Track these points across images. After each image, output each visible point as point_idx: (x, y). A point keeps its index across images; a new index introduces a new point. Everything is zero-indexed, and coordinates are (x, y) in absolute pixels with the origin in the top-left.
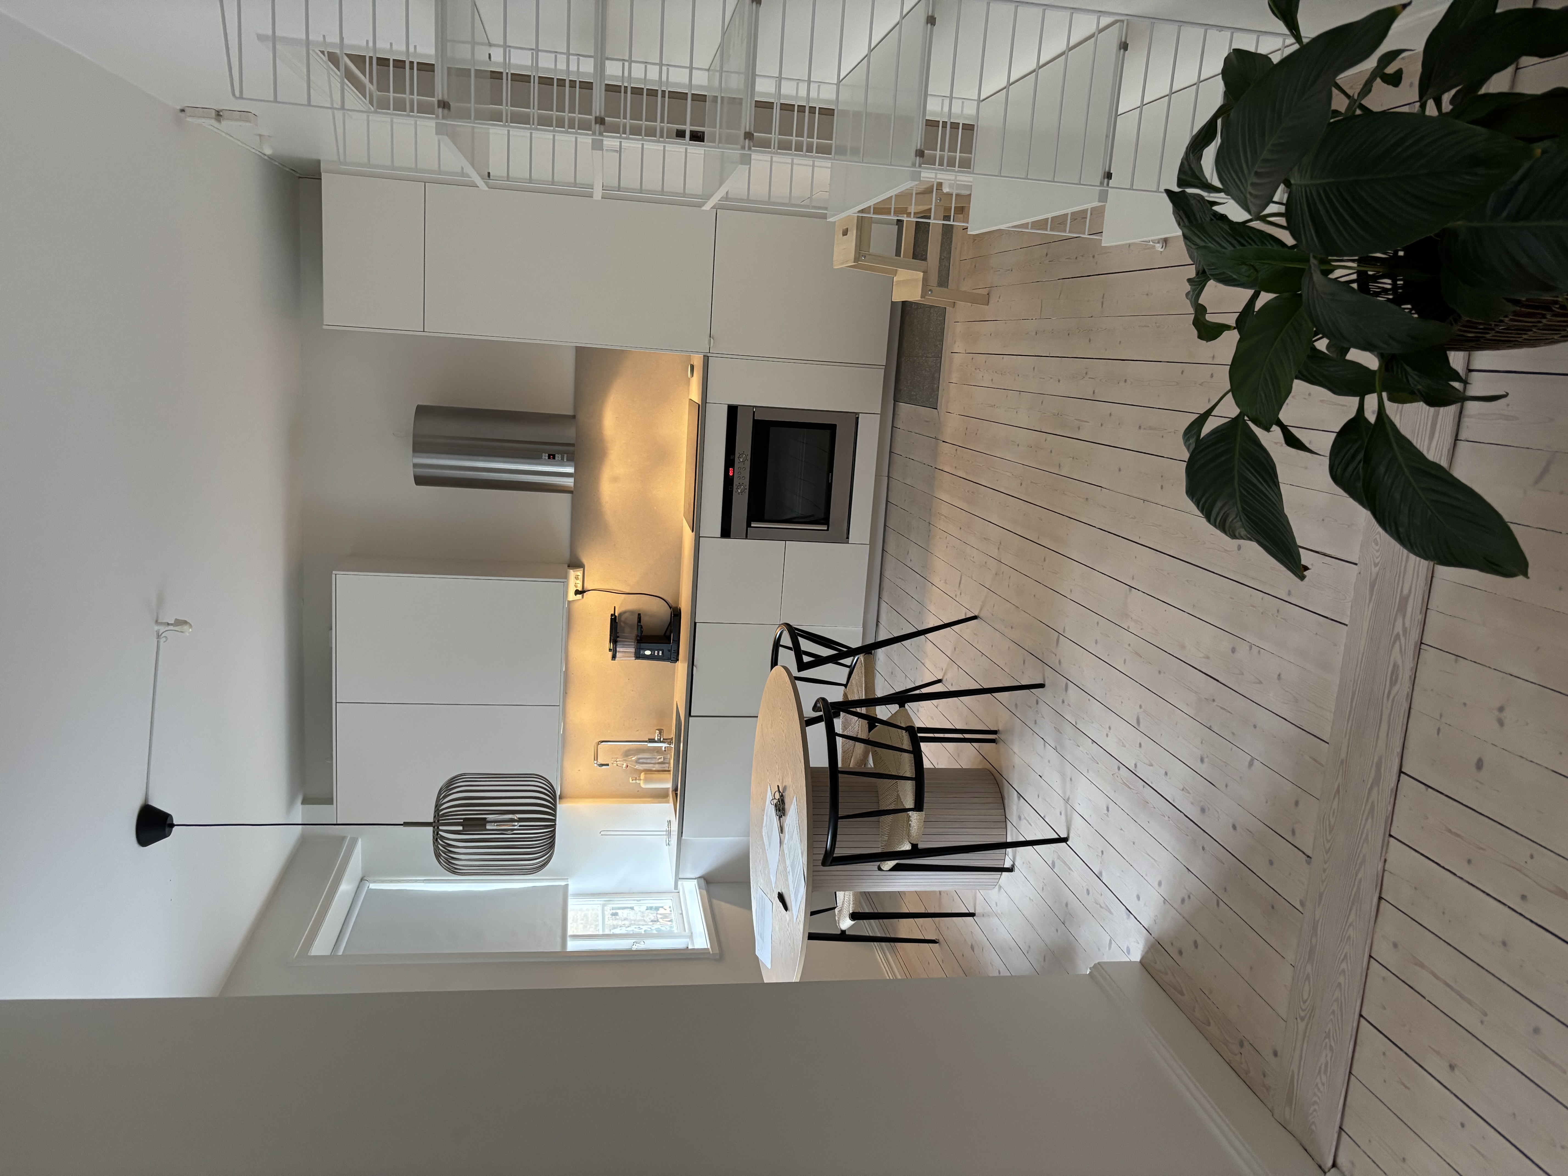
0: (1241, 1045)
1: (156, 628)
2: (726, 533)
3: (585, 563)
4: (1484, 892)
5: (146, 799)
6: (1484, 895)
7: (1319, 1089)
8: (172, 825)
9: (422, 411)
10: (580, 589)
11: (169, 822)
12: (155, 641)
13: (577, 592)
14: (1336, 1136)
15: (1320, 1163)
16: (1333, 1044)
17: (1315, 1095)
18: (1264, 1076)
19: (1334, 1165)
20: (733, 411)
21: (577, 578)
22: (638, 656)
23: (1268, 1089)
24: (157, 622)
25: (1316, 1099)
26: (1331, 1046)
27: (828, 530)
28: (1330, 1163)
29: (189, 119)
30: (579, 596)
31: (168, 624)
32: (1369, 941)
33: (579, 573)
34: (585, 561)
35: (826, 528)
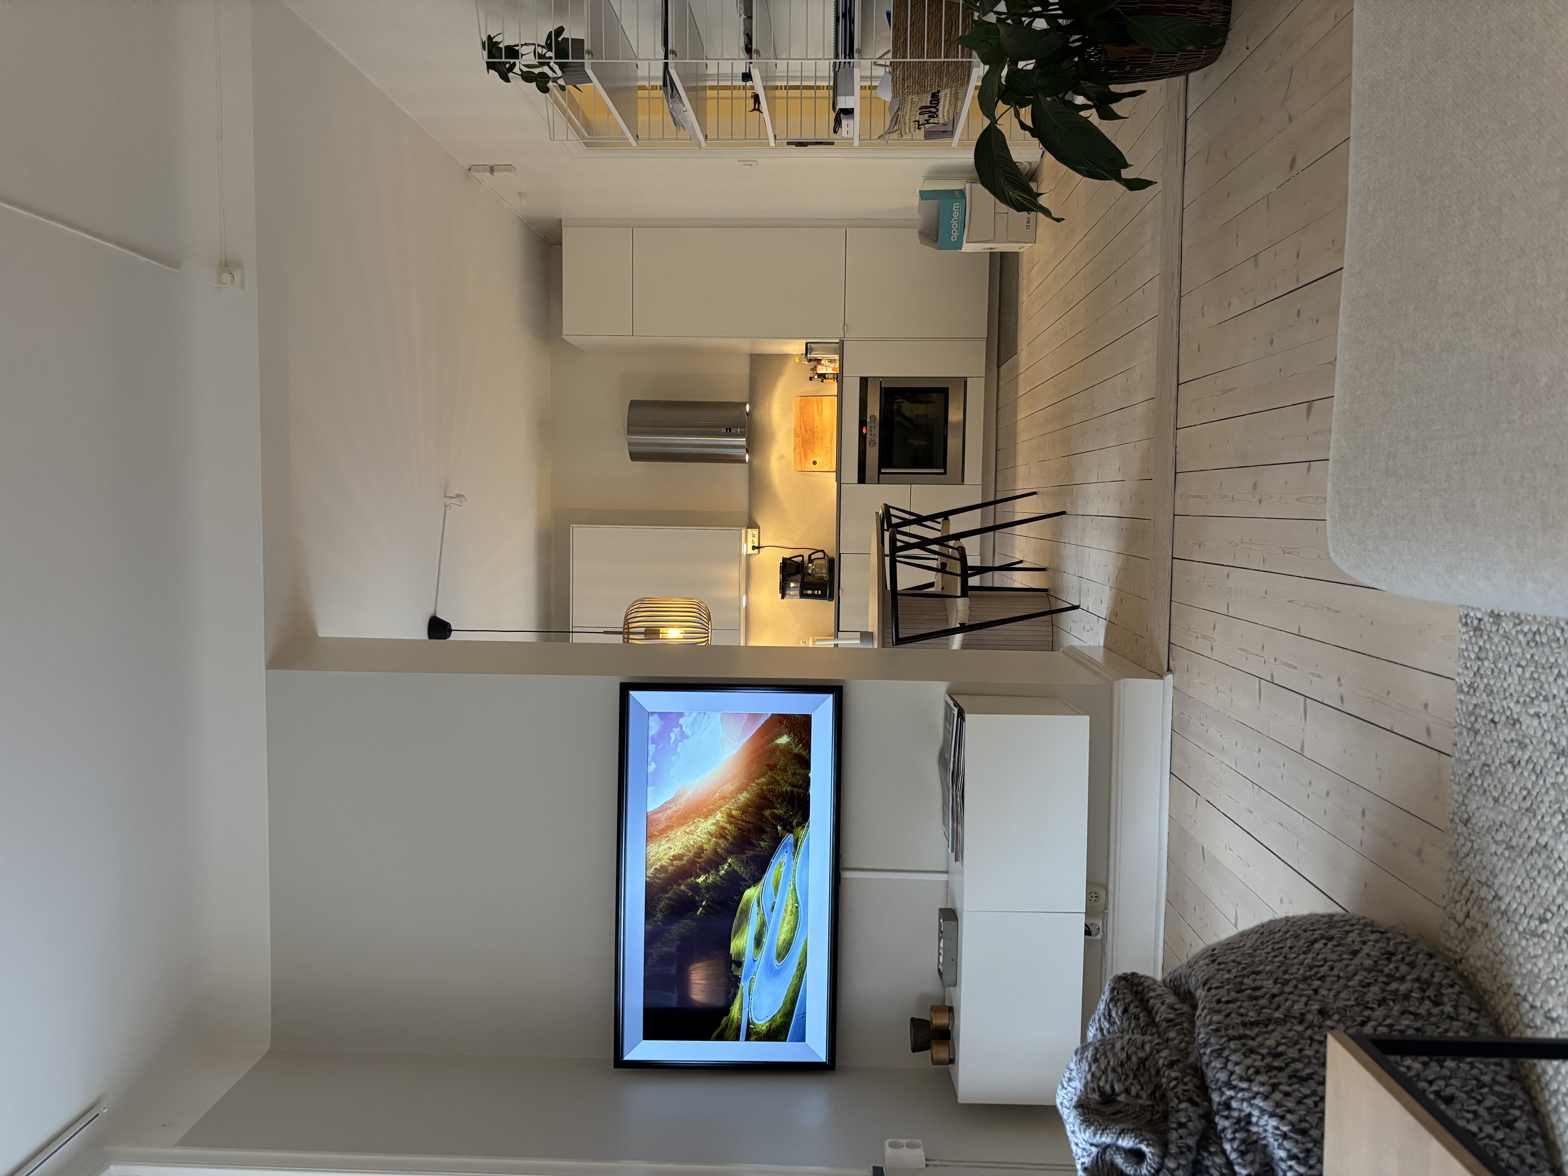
1: (444, 500)
2: (862, 480)
3: (760, 525)
5: (435, 613)
8: (451, 630)
9: (634, 404)
10: (756, 545)
11: (448, 628)
12: (443, 509)
13: (754, 548)
19: (1169, 670)
20: (864, 382)
21: (754, 536)
22: (803, 595)
24: (445, 496)
27: (945, 473)
28: (1166, 669)
29: (474, 174)
30: (756, 551)
31: (452, 498)
33: (756, 532)
34: (760, 524)
35: (942, 471)
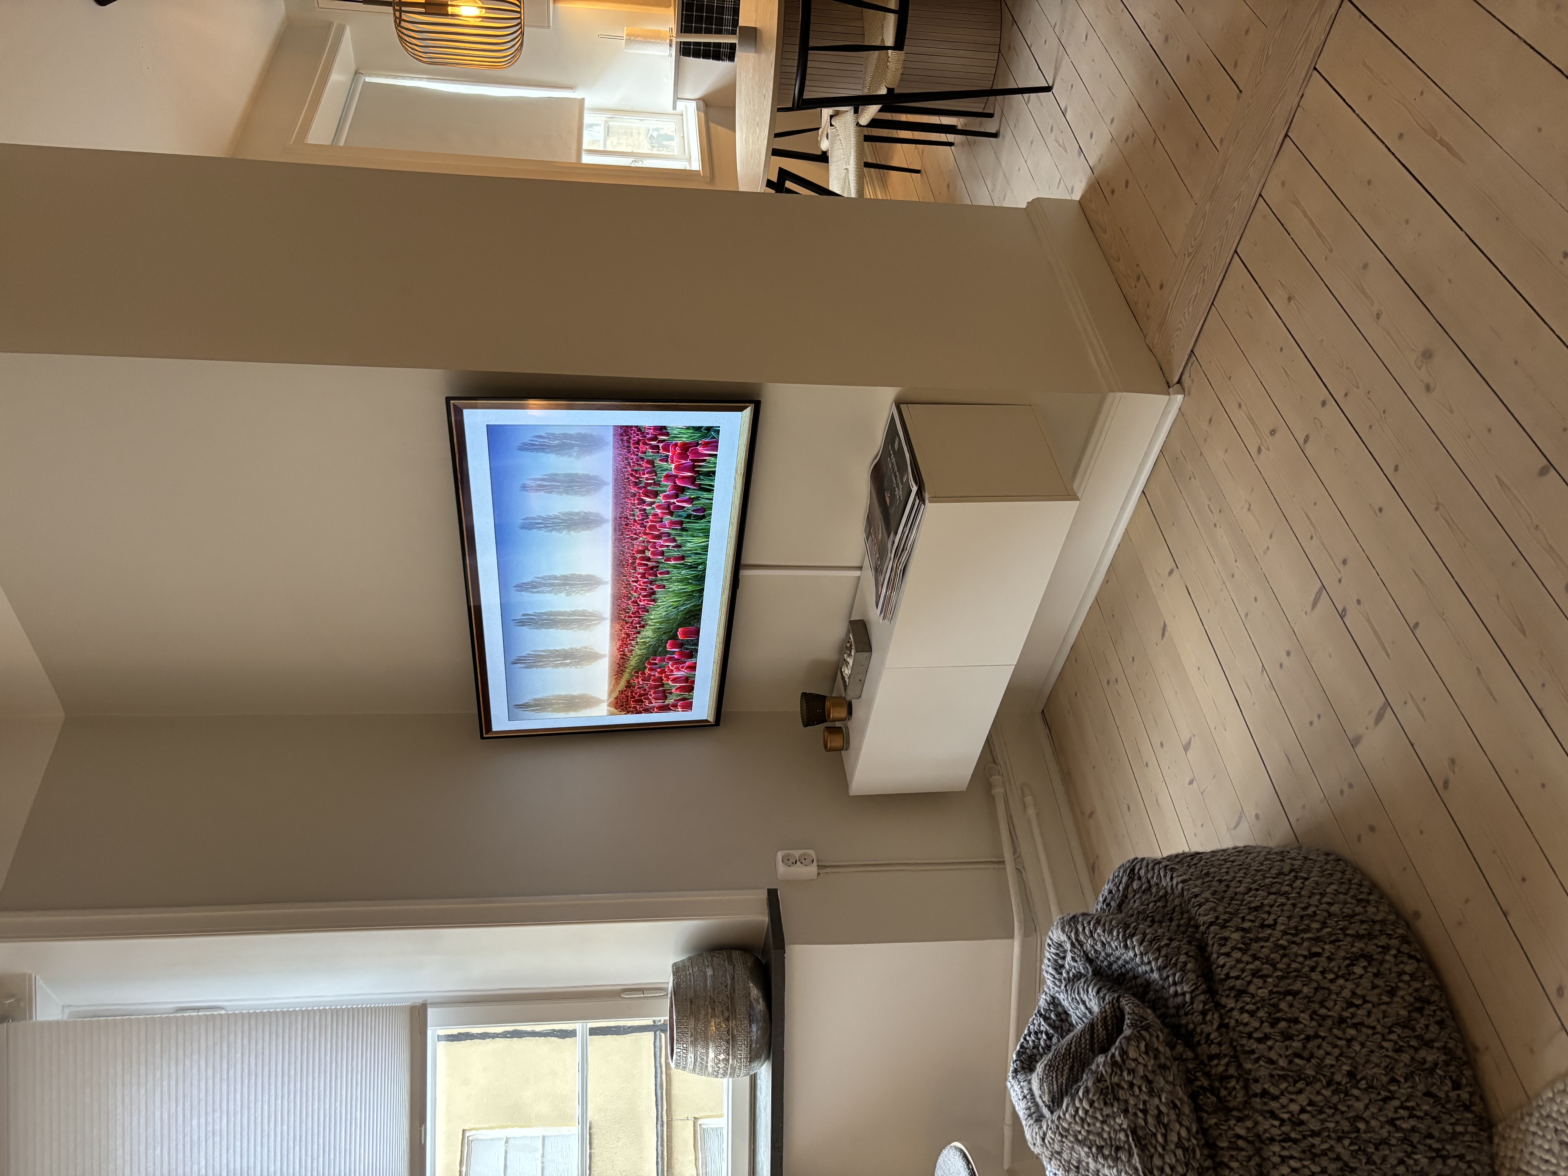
0: (1138, 278)
4: (1371, 129)
6: (1370, 133)
7: (1185, 318)
14: (1186, 357)
15: (1169, 380)
16: (1206, 278)
17: (1181, 322)
18: (1148, 307)
19: (1179, 382)
23: (1148, 318)
25: (1180, 326)
26: (1204, 280)
28: (1176, 379)
32: (1263, 180)
